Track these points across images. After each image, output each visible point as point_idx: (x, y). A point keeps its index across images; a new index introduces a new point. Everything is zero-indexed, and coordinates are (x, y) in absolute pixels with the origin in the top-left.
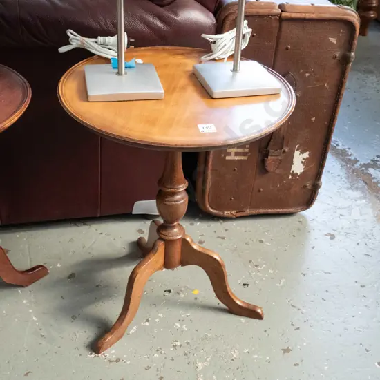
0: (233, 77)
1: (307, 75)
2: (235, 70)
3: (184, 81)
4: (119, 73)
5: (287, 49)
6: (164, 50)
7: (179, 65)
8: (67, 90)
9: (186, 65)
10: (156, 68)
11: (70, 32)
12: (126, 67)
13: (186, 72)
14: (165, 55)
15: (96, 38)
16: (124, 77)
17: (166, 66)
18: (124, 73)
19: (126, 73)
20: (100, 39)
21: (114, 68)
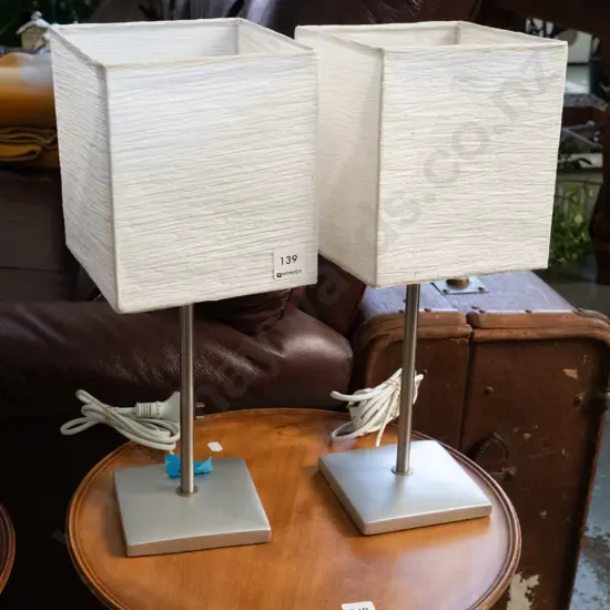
0: (398, 485)
1: (527, 436)
2: (400, 469)
3: (303, 493)
4: (183, 491)
5: (487, 392)
6: (258, 416)
7: (291, 452)
8: (84, 530)
9: (304, 452)
10: (247, 462)
11: (84, 396)
12: (195, 474)
13: (305, 469)
14: (262, 427)
15: (134, 406)
16: (192, 499)
17: (268, 455)
18: (192, 490)
19: (196, 490)
20: (141, 407)
21: (173, 477)
